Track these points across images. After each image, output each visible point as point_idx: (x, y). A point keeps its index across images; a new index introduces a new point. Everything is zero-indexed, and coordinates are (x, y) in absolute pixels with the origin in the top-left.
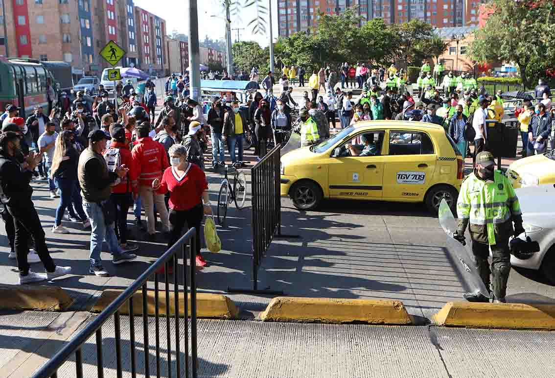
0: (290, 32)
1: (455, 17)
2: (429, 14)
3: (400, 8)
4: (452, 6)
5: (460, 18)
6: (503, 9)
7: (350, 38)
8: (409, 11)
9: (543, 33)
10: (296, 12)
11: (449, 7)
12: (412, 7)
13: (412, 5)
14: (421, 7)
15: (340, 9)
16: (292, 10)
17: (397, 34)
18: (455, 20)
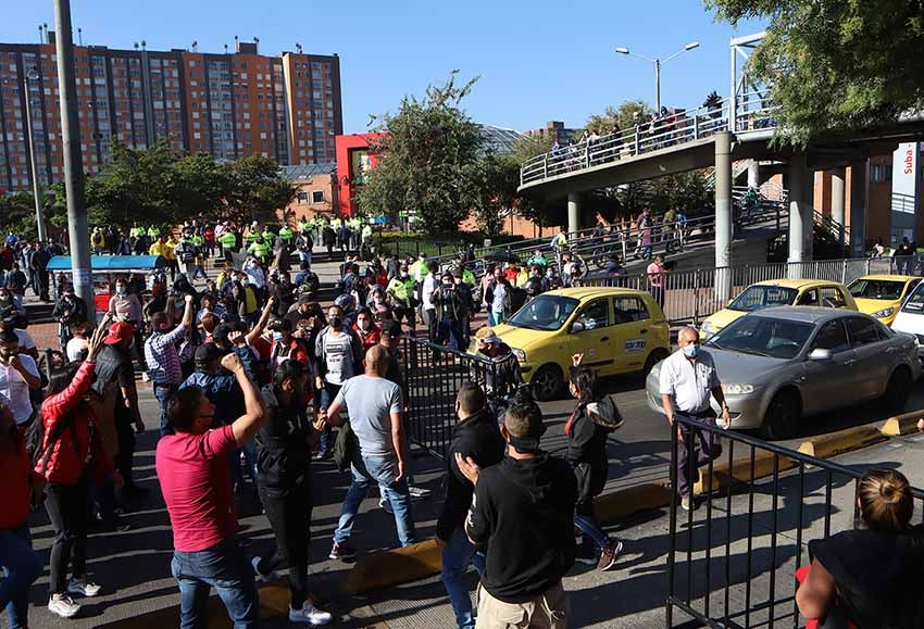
0: (14, 171)
1: (277, 150)
2: (240, 146)
3: (197, 136)
4: (273, 135)
5: (285, 152)
6: (403, 145)
7: (169, 183)
8: (211, 141)
9: (453, 176)
10: (22, 139)
11: (268, 136)
12: (217, 135)
13: (214, 132)
14: (229, 135)
15: (101, 136)
16: (15, 136)
17: (230, 176)
18: (277, 155)
